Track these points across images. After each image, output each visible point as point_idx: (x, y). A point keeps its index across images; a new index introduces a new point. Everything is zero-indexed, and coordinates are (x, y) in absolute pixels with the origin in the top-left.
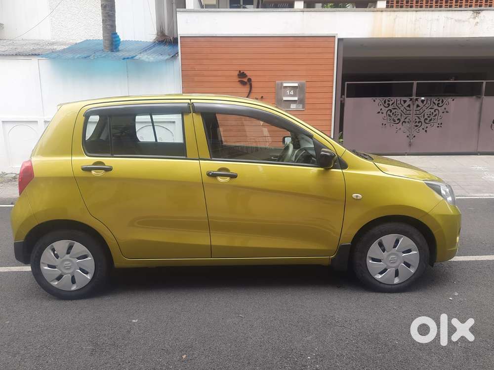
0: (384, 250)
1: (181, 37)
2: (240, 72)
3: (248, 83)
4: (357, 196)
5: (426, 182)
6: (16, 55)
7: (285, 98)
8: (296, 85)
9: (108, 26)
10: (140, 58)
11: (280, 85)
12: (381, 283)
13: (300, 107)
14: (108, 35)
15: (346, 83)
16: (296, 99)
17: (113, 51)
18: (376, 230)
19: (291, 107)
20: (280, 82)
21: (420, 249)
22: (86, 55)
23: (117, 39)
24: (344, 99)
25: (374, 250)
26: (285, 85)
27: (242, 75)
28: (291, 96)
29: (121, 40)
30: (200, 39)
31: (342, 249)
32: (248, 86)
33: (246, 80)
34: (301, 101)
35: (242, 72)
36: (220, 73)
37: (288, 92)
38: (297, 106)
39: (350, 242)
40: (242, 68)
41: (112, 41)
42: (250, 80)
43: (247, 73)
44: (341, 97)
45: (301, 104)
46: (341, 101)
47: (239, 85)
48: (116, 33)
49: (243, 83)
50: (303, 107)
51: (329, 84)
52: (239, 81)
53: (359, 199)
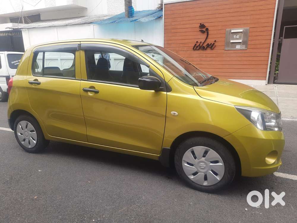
0: (195, 158)
1: (164, 4)
2: (201, 24)
3: (206, 31)
4: (174, 114)
5: (236, 107)
6: (84, 24)
7: (232, 41)
8: (241, 31)
9: (127, 3)
10: (140, 20)
11: (229, 32)
12: (194, 182)
13: (244, 47)
14: (127, 8)
15: (285, 27)
16: (241, 41)
17: (129, 18)
18: (189, 141)
19: (236, 48)
20: (229, 29)
21: (225, 162)
22: (112, 21)
23: (132, 10)
24: (282, 40)
25: (188, 156)
26: (232, 31)
27: (202, 26)
28: (237, 39)
29: (135, 10)
30: (176, 4)
31: (164, 150)
32: (206, 33)
33: (204, 30)
34: (244, 43)
35: (202, 24)
36: (187, 26)
37: (235, 36)
38: (241, 47)
39: (170, 147)
40: (202, 22)
41: (130, 11)
42: (207, 29)
43: (206, 25)
44: (279, 38)
45: (244, 45)
46: (279, 42)
47: (200, 33)
48: (132, 6)
49: (203, 32)
50: (246, 47)
51: (269, 29)
52: (200, 31)
53: (175, 116)
